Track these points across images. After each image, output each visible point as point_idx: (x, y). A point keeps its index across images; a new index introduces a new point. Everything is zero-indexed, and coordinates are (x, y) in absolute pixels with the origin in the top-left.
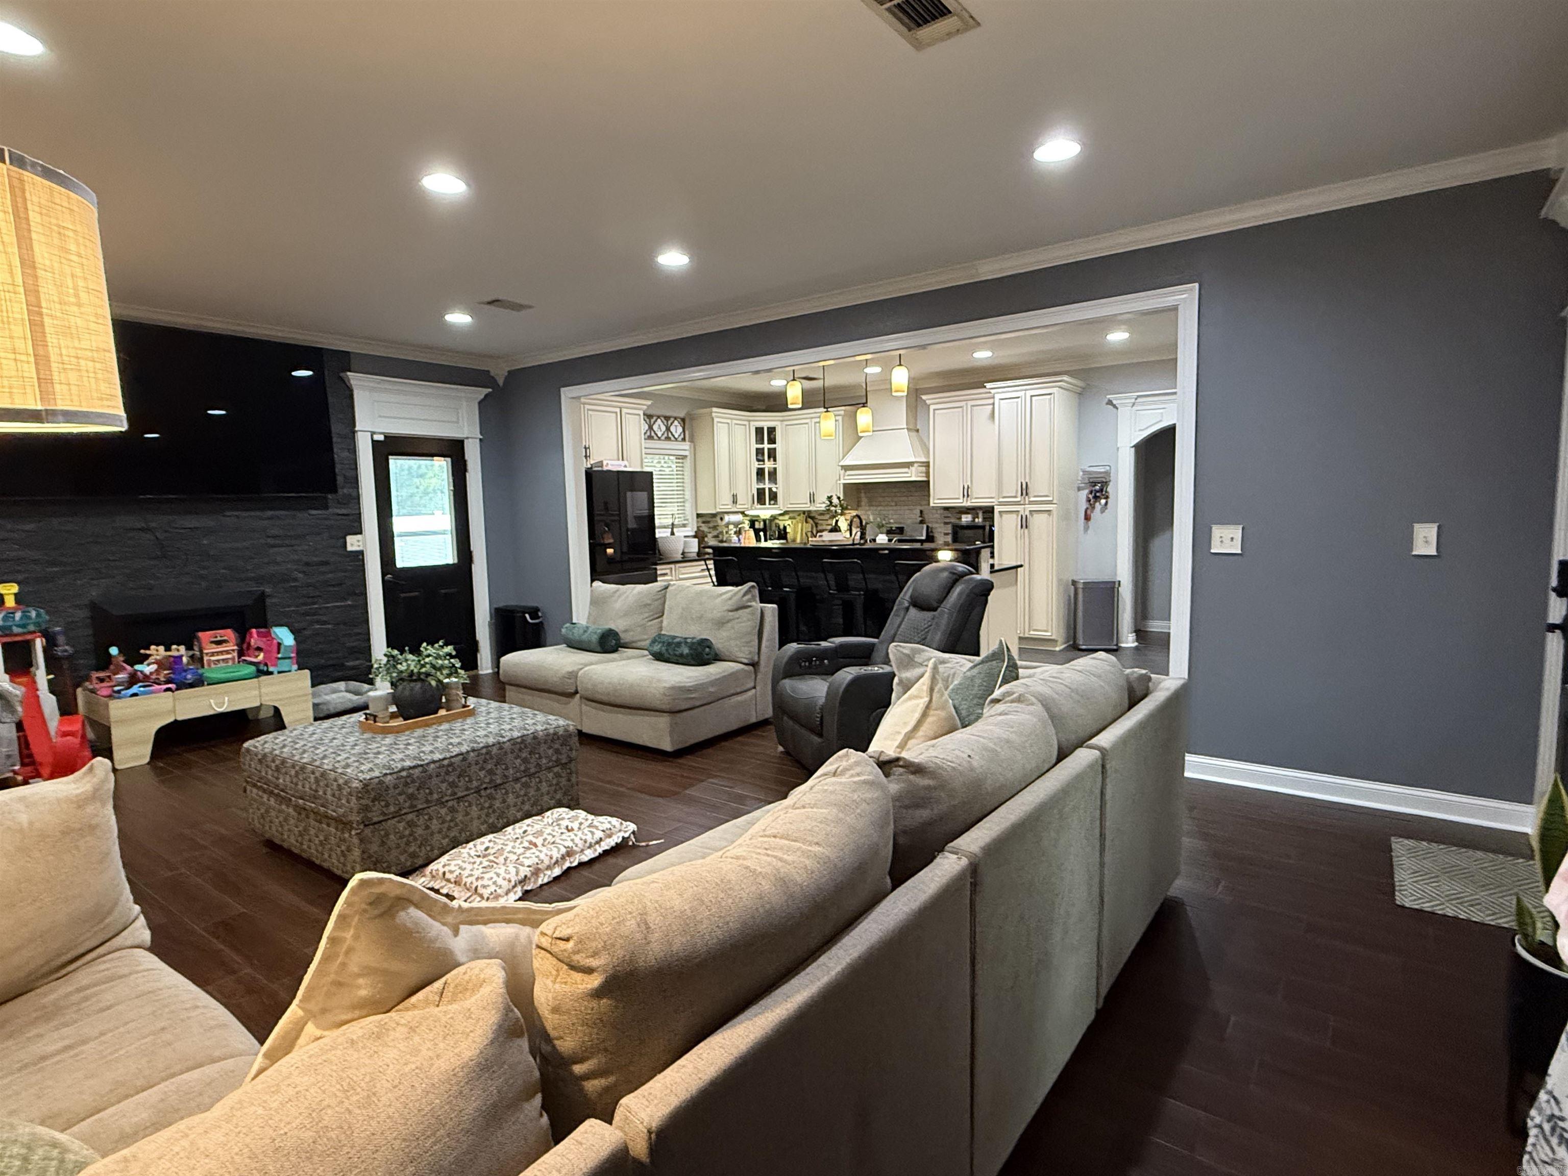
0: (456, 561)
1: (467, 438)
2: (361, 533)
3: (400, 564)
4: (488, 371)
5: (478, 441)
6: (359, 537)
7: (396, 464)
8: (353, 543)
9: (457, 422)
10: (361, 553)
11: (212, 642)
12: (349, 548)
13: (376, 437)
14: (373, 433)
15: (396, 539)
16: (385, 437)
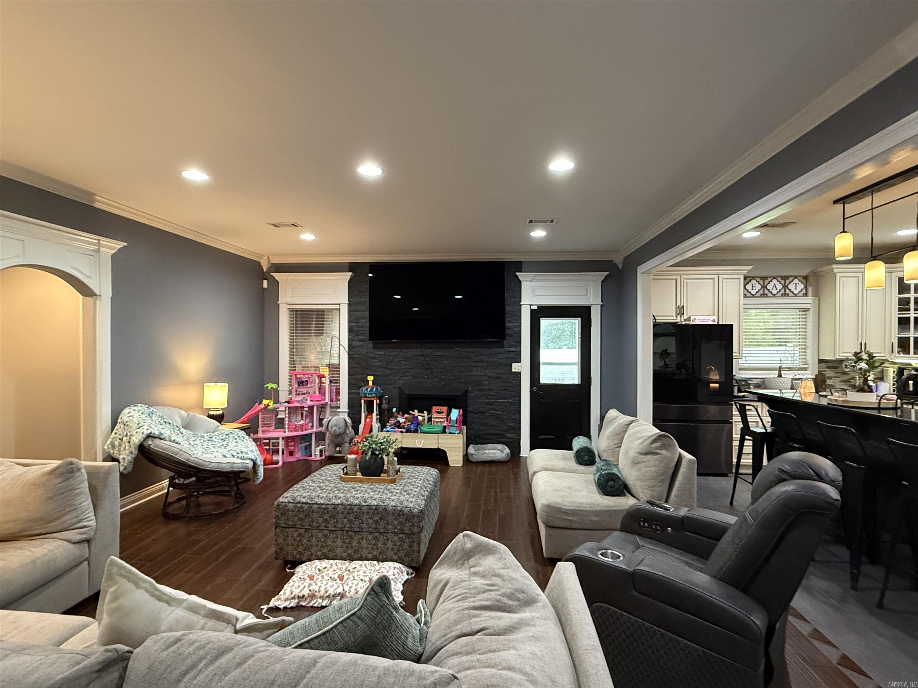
0: (580, 383)
1: (592, 305)
2: (520, 362)
3: (543, 381)
4: (612, 261)
5: (600, 306)
6: (519, 364)
7: (545, 323)
8: (515, 367)
9: (587, 295)
10: (519, 373)
11: (437, 412)
12: (513, 370)
13: (533, 308)
14: (531, 305)
15: (542, 367)
16: (538, 307)
